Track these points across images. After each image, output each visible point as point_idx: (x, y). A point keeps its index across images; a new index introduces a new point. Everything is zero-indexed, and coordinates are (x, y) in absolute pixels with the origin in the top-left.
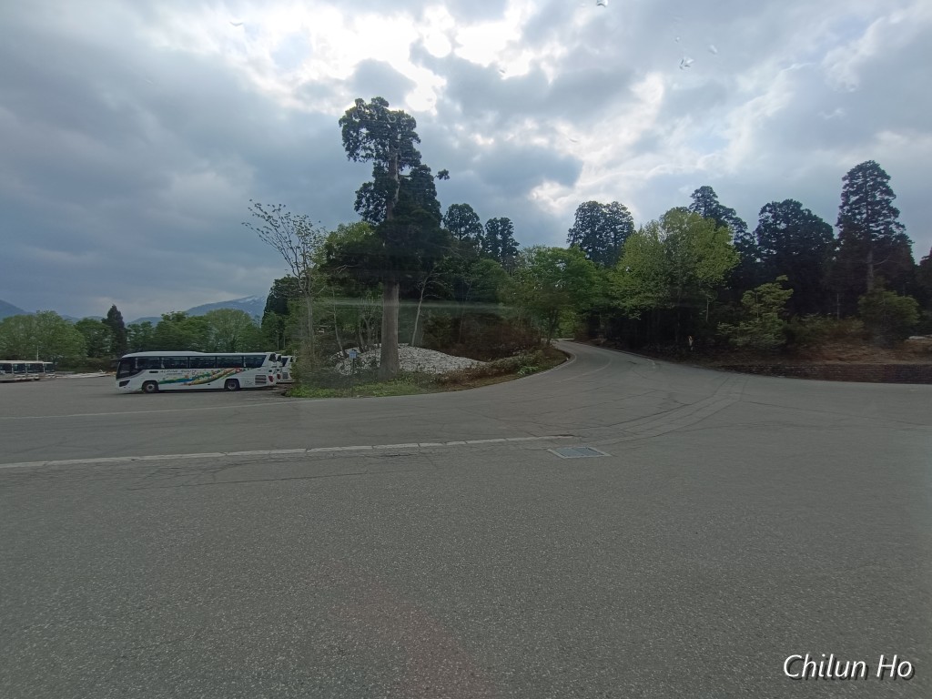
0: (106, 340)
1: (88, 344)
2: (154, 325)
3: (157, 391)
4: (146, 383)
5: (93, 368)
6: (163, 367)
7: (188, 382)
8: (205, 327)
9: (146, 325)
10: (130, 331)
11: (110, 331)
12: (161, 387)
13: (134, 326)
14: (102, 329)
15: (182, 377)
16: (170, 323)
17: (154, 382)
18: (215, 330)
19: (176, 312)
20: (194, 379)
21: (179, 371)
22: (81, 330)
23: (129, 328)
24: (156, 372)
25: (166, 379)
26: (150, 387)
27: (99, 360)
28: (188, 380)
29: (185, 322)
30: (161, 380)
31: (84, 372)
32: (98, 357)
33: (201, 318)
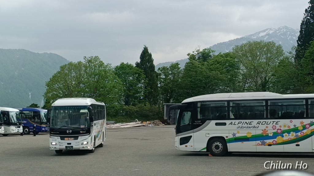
0: (140, 85)
1: (125, 90)
2: (182, 67)
3: (226, 153)
4: (212, 140)
5: (129, 117)
6: (232, 116)
7: (268, 141)
8: (232, 66)
9: (175, 66)
10: (160, 74)
11: (143, 76)
12: (232, 147)
13: (164, 69)
14: (136, 73)
15: (259, 132)
16: (197, 63)
17: (221, 139)
18: (243, 69)
19: (201, 50)
20: (275, 135)
21: (255, 122)
22: (119, 76)
23: (159, 72)
24: (225, 124)
25: (238, 135)
26: (217, 147)
27: (135, 108)
28: (268, 137)
29: (211, 62)
30: (231, 136)
31: (122, 122)
32: (134, 105)
33: (227, 55)
